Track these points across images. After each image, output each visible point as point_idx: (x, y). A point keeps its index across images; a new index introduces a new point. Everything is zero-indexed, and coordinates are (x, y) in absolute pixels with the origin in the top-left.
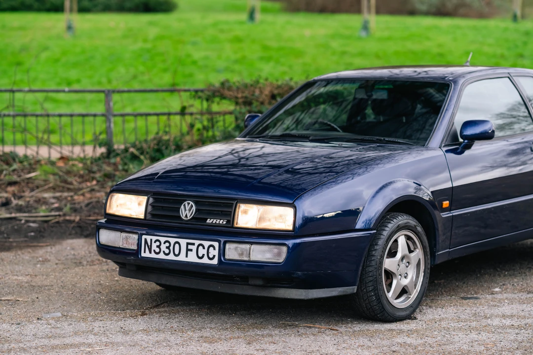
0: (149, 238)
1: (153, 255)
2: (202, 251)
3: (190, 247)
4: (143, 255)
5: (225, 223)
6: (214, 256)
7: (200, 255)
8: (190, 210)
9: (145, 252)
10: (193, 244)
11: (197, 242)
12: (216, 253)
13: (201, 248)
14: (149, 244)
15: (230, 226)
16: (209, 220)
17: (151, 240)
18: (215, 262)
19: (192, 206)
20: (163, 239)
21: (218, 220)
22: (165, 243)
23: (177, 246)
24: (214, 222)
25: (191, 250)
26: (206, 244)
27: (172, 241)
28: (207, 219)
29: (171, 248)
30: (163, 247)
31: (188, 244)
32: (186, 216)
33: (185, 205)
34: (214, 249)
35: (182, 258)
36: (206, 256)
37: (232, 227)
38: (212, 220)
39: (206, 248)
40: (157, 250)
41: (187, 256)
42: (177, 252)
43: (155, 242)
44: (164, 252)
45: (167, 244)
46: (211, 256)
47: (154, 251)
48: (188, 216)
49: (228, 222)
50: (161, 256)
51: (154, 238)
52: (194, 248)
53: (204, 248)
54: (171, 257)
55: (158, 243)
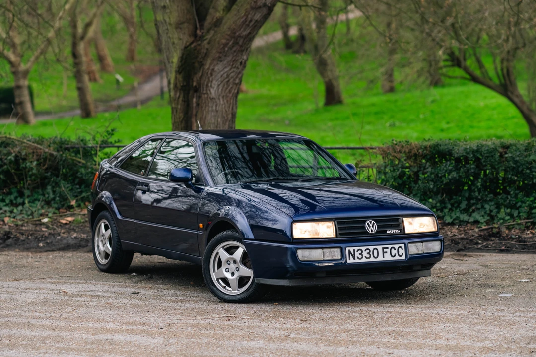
0: (352, 249)
1: (357, 261)
2: (394, 252)
3: (385, 250)
4: (348, 261)
5: (399, 231)
6: (403, 254)
7: (393, 255)
8: (373, 226)
9: (350, 259)
10: (387, 248)
11: (390, 247)
12: (403, 251)
13: (393, 250)
14: (353, 254)
16: (388, 231)
17: (354, 250)
19: (373, 223)
20: (363, 248)
21: (394, 231)
22: (365, 251)
23: (375, 251)
24: (392, 232)
25: (386, 252)
26: (396, 246)
27: (371, 248)
28: (386, 231)
29: (371, 253)
30: (365, 254)
31: (383, 248)
32: (372, 231)
33: (368, 224)
34: (402, 249)
35: (380, 259)
36: (397, 255)
37: (405, 233)
38: (390, 231)
39: (396, 249)
40: (360, 257)
41: (384, 257)
42: (376, 256)
43: (357, 251)
44: (366, 257)
45: (368, 251)
46: (400, 254)
47: (358, 257)
48: (374, 230)
49: (401, 230)
50: (364, 260)
51: (356, 249)
52: (388, 251)
53: (395, 250)
54: (372, 259)
55: (360, 252)
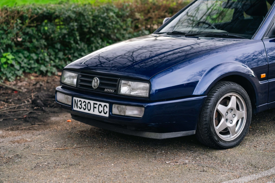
1: (78, 109)
2: (101, 109)
3: (95, 106)
4: (74, 109)
5: (113, 91)
6: (107, 112)
7: (100, 111)
8: (97, 83)
9: (75, 107)
10: (97, 104)
11: (98, 103)
12: (108, 110)
13: (100, 106)
14: (77, 103)
15: (116, 93)
16: (106, 89)
17: (77, 100)
18: (107, 115)
19: (98, 80)
20: (82, 100)
21: (110, 90)
22: (83, 102)
23: (89, 104)
24: (108, 91)
25: (96, 108)
26: (103, 104)
27: (87, 101)
28: (104, 89)
29: (87, 106)
30: (83, 104)
31: (94, 104)
32: (95, 86)
33: (94, 80)
34: (107, 108)
35: (91, 112)
36: (103, 112)
38: (107, 89)
39: (103, 106)
41: (94, 111)
42: (89, 109)
44: (83, 108)
45: (85, 103)
46: (105, 112)
47: (79, 107)
49: (115, 91)
50: (82, 110)
51: (79, 99)
52: (97, 106)
53: (102, 107)
54: (86, 111)
55: (80, 102)
